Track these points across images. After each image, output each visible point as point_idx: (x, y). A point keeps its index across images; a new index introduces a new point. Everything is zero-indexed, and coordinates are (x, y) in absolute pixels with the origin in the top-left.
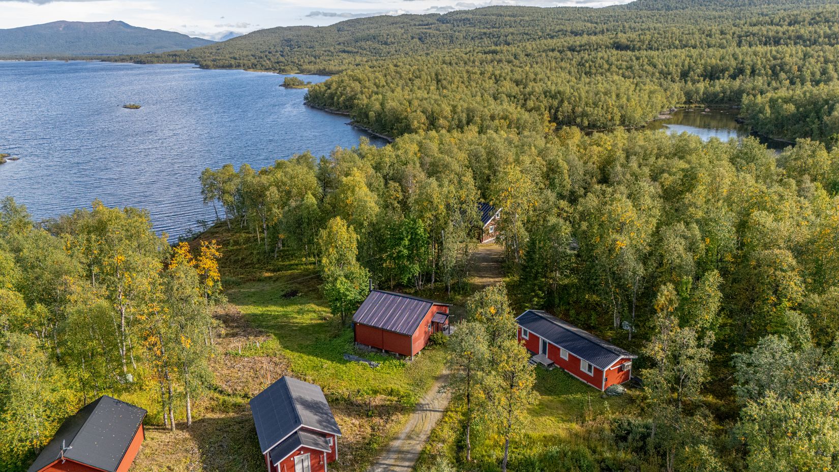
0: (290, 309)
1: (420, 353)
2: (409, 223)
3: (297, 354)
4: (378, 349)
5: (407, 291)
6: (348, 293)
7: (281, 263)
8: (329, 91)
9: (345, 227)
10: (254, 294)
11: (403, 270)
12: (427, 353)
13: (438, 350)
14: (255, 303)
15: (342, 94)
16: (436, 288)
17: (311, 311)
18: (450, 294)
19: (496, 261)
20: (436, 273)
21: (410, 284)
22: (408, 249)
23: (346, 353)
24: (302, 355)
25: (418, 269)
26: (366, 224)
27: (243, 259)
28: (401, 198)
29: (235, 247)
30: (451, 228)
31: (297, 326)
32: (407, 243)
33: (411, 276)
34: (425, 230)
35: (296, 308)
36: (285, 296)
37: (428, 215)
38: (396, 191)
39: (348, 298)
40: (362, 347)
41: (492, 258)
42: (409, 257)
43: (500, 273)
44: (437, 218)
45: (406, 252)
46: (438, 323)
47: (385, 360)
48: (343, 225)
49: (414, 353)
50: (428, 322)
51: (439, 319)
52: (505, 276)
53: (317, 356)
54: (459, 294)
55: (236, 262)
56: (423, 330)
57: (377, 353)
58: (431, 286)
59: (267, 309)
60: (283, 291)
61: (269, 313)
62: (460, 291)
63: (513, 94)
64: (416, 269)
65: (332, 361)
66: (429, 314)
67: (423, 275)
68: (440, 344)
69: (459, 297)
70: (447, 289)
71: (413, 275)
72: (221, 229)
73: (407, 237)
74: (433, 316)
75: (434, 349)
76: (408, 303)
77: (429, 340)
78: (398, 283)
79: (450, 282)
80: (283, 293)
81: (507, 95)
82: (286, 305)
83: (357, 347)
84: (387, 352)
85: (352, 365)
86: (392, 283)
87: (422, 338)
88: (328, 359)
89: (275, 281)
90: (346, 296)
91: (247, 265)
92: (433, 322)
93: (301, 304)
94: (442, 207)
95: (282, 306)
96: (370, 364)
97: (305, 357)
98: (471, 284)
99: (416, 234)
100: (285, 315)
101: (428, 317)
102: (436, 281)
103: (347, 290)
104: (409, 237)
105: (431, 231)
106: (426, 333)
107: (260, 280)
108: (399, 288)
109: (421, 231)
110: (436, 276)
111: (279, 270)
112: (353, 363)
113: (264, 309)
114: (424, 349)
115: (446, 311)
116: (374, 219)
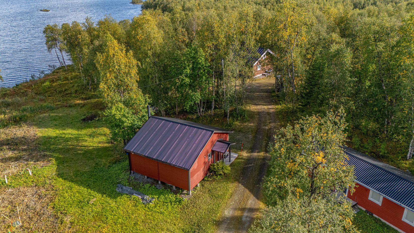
0: (83, 132)
1: (199, 185)
2: (191, 52)
3: (68, 184)
4: (155, 180)
5: (190, 116)
6: (124, 119)
7: (93, 93)
8: (154, 2)
9: (124, 52)
10: (60, 118)
11: (186, 97)
12: (207, 185)
13: (219, 182)
14: (56, 126)
15: (161, 4)
16: (215, 114)
17: (102, 134)
18: (229, 120)
19: (267, 91)
20: (216, 101)
21: (192, 111)
22: (189, 77)
23: (119, 183)
24: (73, 185)
25: (200, 97)
26: (150, 53)
27: (65, 90)
28: (187, 41)
29: (65, 82)
30: (231, 55)
31: (82, 150)
32: (188, 71)
33: (192, 103)
34: (206, 59)
35: (90, 131)
36: (84, 120)
37: (209, 44)
38: (183, 35)
39: (125, 124)
40: (138, 176)
41: (262, 90)
42: (191, 86)
43: (272, 101)
44: (216, 48)
45: (187, 80)
46: (218, 152)
47: (160, 194)
48: (122, 50)
49: (192, 186)
50: (208, 152)
51: (219, 148)
52: (277, 104)
53: (88, 186)
54: (237, 120)
55: (60, 92)
56: (203, 161)
57: (152, 184)
58: (212, 112)
59: (64, 131)
60: (84, 115)
61: (63, 136)
62: (237, 118)
63: (258, 2)
64: (198, 96)
65: (103, 193)
66: (209, 143)
67: (204, 103)
68: (220, 175)
69: (237, 123)
70: (225, 115)
71: (195, 102)
72: (61, 70)
73: (189, 66)
74: (213, 144)
75: (214, 180)
76: (187, 131)
77: (209, 169)
78: (183, 110)
79: (229, 109)
80: (83, 117)
81: (254, 3)
82: (82, 129)
83: (132, 176)
84: (163, 183)
85: (124, 200)
86: (177, 110)
87: (202, 169)
88: (99, 191)
89: (81, 107)
90: (123, 122)
91: (67, 94)
92: (213, 152)
93: (95, 127)
94: (222, 36)
95: (78, 129)
96: (143, 199)
97: (76, 188)
98: (248, 111)
99: (198, 63)
100: (77, 139)
101: (208, 147)
102: (215, 108)
103: (124, 116)
104: (191, 66)
105: (212, 60)
106: (205, 163)
107: (70, 106)
108: (183, 113)
109: (202, 60)
110: (215, 104)
111: (89, 98)
112: (125, 197)
113: (61, 132)
114: (203, 179)
115: (226, 138)
116: (158, 50)
